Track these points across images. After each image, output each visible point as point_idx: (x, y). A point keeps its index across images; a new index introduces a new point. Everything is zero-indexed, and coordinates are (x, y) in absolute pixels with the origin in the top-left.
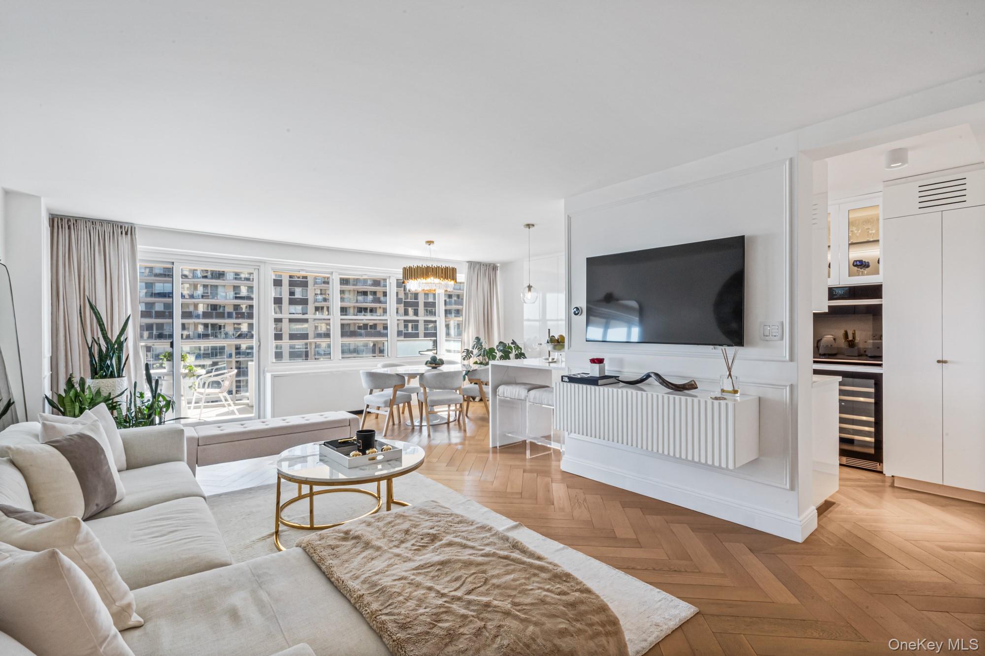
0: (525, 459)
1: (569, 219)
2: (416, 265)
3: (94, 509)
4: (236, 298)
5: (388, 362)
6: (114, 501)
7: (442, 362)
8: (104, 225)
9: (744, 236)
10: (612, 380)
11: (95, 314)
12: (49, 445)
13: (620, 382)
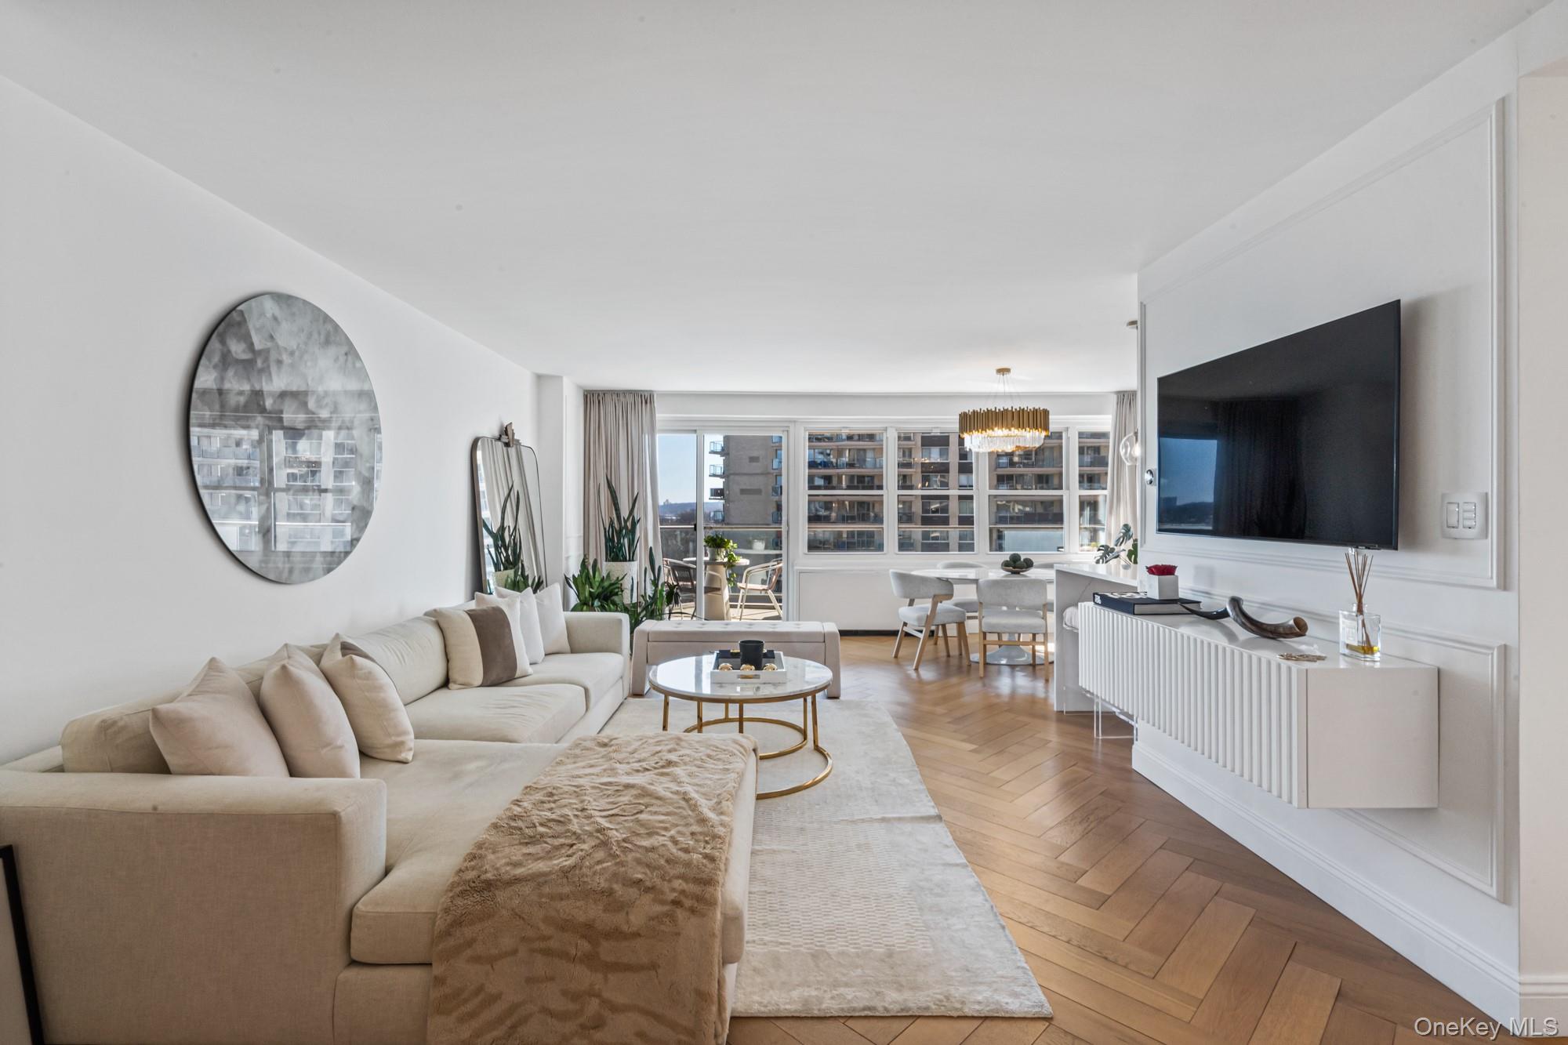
0: (1090, 738)
1: (1143, 309)
3: (493, 677)
5: (952, 561)
6: (515, 675)
7: (1029, 564)
8: (627, 396)
9: (1398, 301)
10: (1174, 606)
11: (611, 492)
12: (466, 612)
13: (1193, 612)
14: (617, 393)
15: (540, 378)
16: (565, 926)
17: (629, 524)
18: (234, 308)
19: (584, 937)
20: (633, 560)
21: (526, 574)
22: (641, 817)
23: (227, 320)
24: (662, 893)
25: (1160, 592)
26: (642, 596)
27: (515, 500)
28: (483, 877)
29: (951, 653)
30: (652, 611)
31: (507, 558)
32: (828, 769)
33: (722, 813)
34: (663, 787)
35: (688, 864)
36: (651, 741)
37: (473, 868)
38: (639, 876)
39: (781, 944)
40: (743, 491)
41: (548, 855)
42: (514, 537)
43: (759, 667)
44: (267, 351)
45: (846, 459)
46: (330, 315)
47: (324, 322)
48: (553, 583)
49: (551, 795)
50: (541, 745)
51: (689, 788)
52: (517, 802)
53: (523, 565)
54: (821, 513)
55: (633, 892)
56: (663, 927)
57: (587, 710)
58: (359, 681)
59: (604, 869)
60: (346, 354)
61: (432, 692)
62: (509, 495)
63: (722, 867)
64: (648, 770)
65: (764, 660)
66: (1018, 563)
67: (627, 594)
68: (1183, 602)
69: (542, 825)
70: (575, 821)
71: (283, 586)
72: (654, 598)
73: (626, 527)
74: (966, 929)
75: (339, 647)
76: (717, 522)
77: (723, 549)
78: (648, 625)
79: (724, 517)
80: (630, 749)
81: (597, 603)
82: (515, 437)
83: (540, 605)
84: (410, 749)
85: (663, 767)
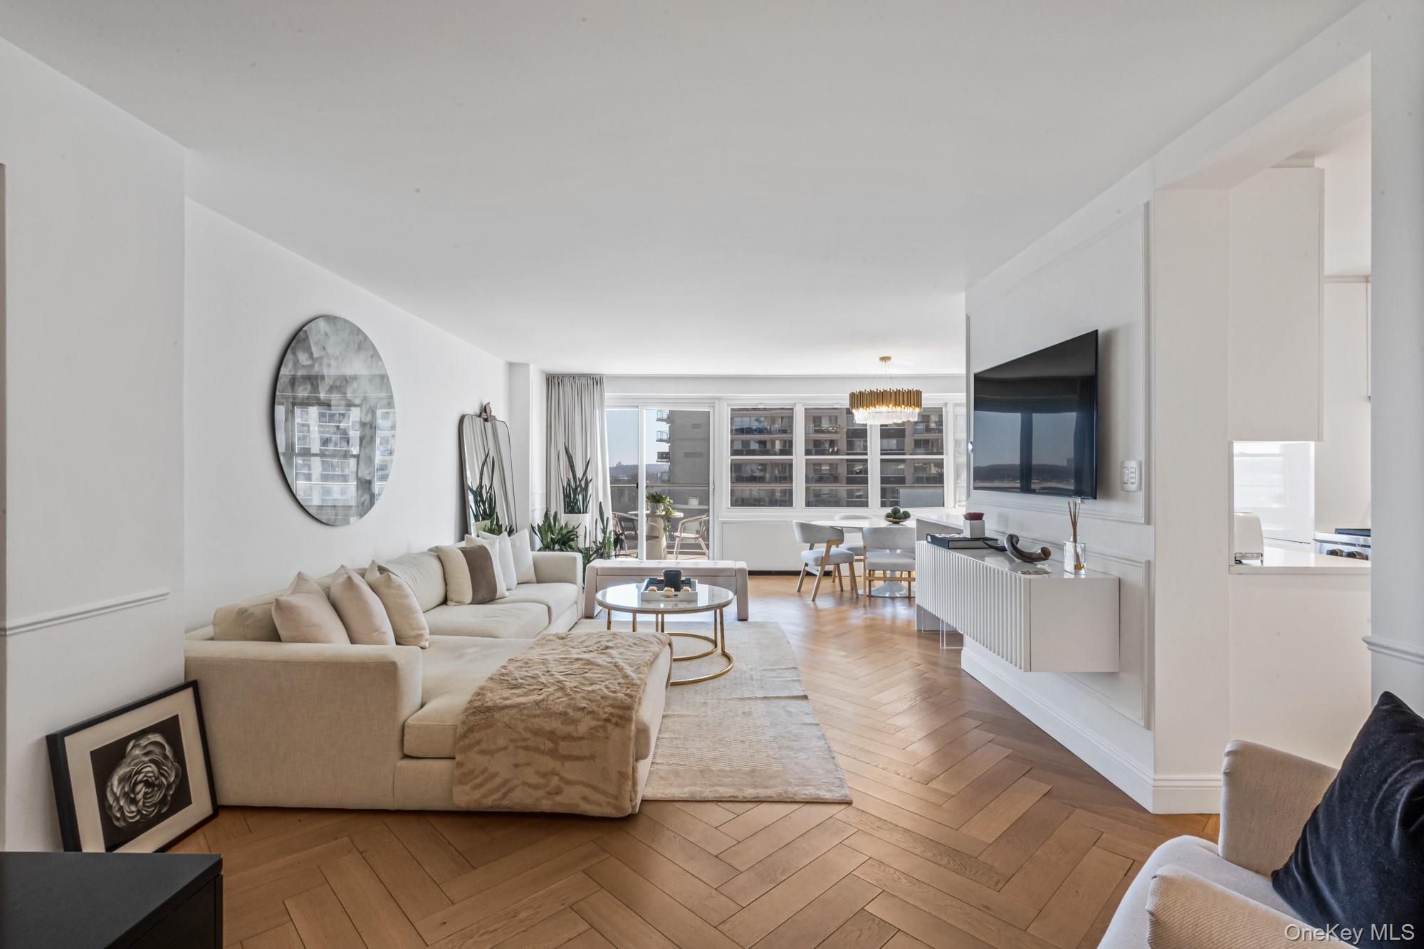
0: (938, 649)
1: (968, 318)
2: (868, 390)
3: (480, 597)
4: (816, 432)
5: (848, 514)
6: (496, 596)
7: (906, 516)
8: (582, 379)
9: (1096, 331)
10: (980, 543)
11: (568, 457)
12: (460, 549)
13: (991, 547)
14: (573, 376)
15: (511, 366)
16: (537, 732)
17: (583, 483)
18: (300, 329)
19: (549, 739)
20: (586, 513)
21: (500, 524)
22: (586, 675)
23: (296, 338)
24: (598, 714)
25: (971, 533)
26: (594, 542)
27: (491, 463)
28: (485, 705)
29: (844, 589)
30: (601, 552)
31: (484, 511)
32: (731, 666)
33: (639, 673)
34: (602, 660)
35: (614, 699)
36: (595, 636)
37: (479, 700)
38: (584, 705)
39: (681, 765)
40: (687, 455)
41: (526, 694)
42: (491, 494)
43: (678, 589)
44: (321, 358)
45: (777, 426)
46: (361, 328)
47: (357, 335)
48: (522, 529)
49: (527, 663)
50: (518, 640)
51: (618, 660)
52: (504, 667)
53: (497, 516)
54: (756, 474)
55: (579, 714)
56: (598, 734)
57: (550, 623)
58: (393, 591)
59: (561, 701)
60: (372, 356)
61: (435, 607)
62: (486, 460)
63: (637, 700)
64: (592, 651)
65: (682, 585)
66: (898, 515)
67: (581, 539)
68: (985, 539)
69: (521, 679)
70: (543, 677)
71: (332, 527)
72: (603, 544)
73: (580, 485)
74: (808, 759)
75: (377, 568)
76: (663, 482)
77: (661, 504)
78: (598, 563)
79: (669, 478)
80: (580, 640)
81: (557, 547)
82: (492, 414)
83: (513, 545)
84: (427, 640)
85: (602, 649)
